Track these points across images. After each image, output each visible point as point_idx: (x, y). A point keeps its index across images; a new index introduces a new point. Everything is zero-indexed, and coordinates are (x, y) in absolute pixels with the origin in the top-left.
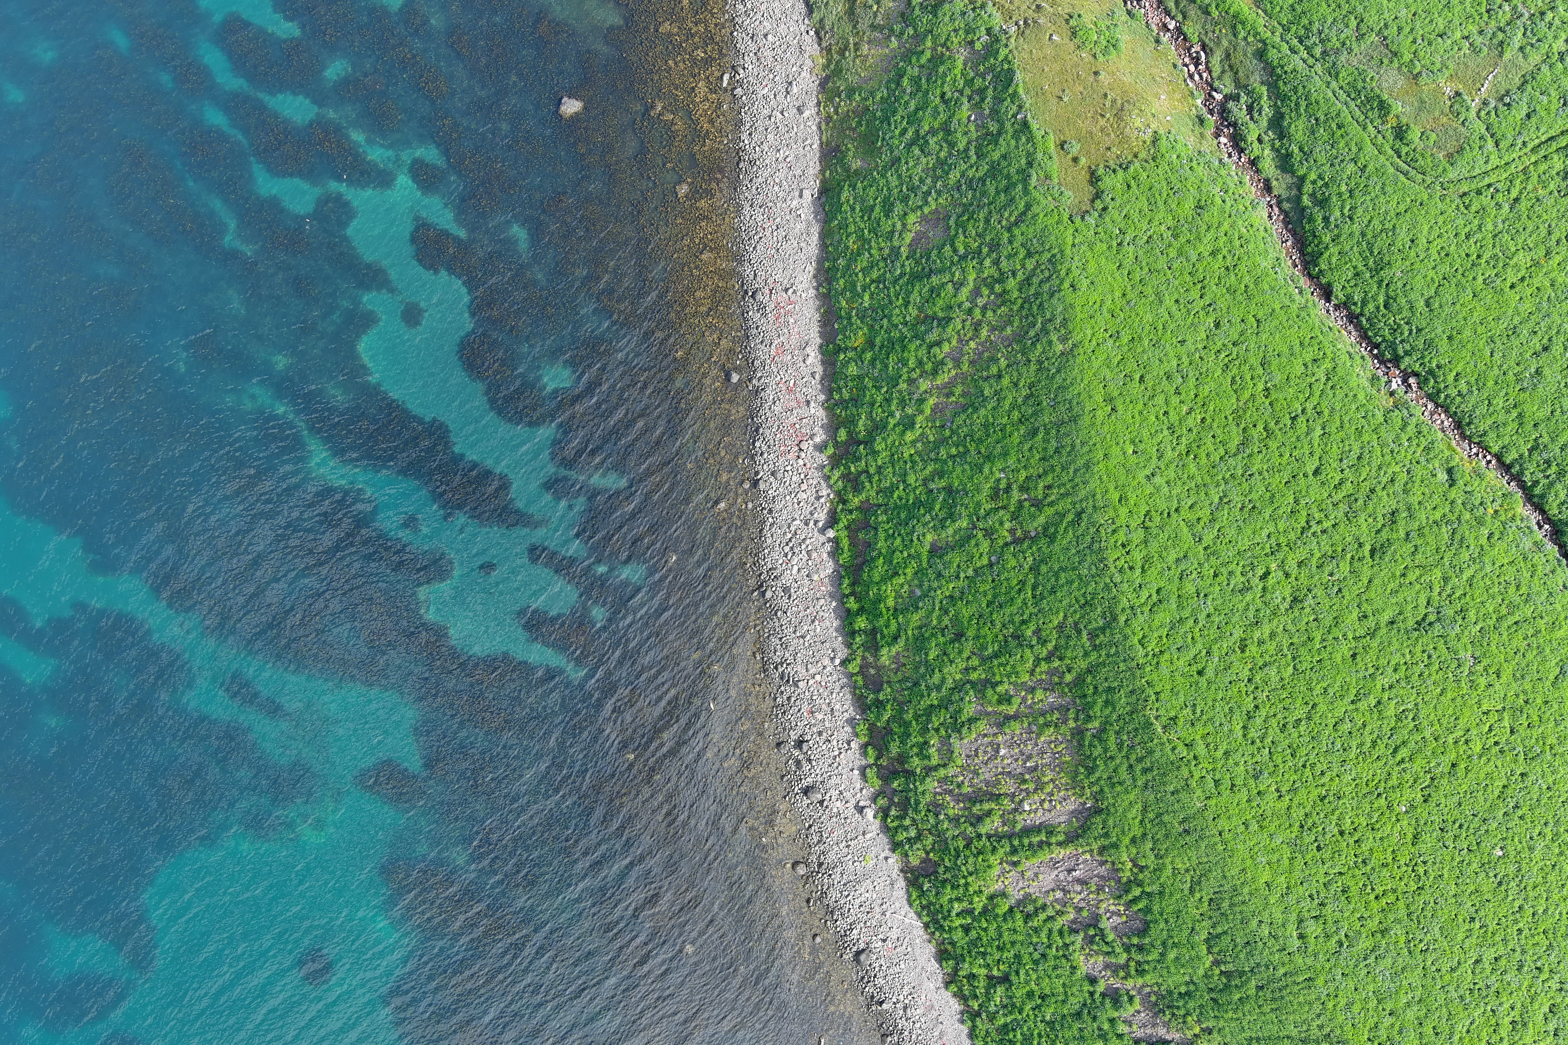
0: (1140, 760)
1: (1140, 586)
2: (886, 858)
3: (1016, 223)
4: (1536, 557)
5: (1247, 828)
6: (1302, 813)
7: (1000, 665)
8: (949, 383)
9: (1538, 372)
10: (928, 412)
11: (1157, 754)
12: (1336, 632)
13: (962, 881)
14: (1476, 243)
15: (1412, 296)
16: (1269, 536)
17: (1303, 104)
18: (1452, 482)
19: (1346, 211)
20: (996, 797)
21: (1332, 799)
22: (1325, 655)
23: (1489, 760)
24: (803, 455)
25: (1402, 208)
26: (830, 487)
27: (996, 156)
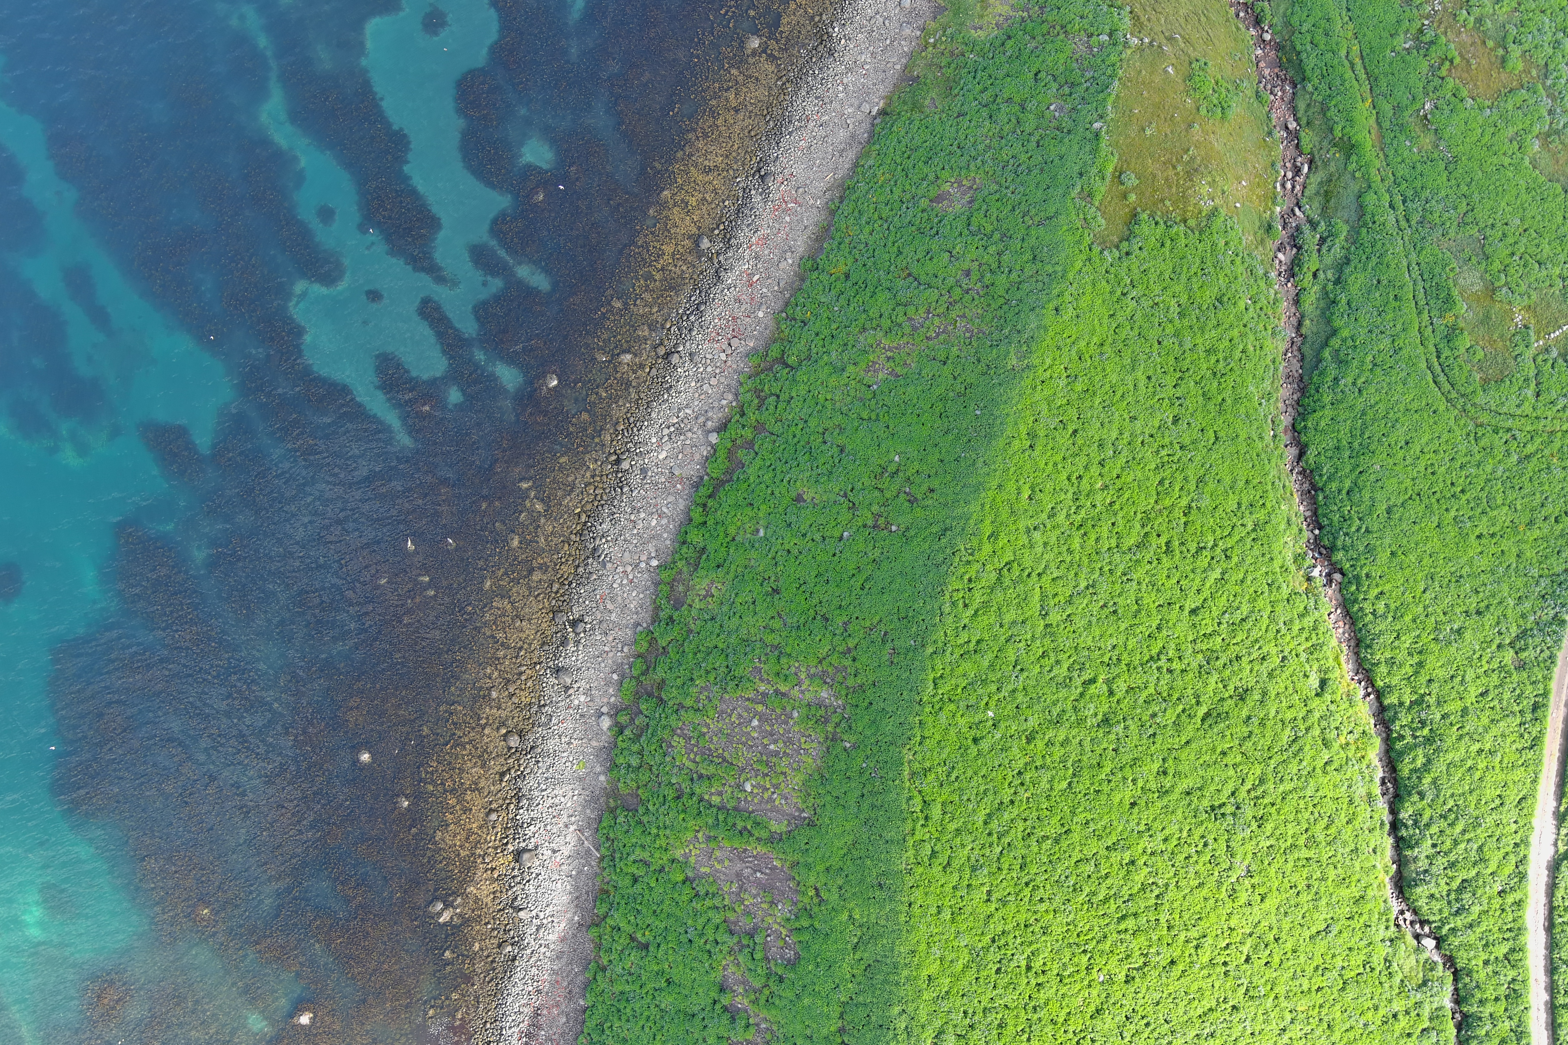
0: (874, 794)
1: (964, 627)
2: (599, 774)
3: (1038, 225)
4: (1363, 807)
5: (939, 913)
6: (1000, 929)
9: (1459, 632)
10: (863, 366)
11: (893, 796)
12: (1127, 773)
14: (1467, 477)
16: (1114, 647)
17: (1374, 260)
18: (1320, 692)
19: (1359, 382)
20: (727, 765)
21: (1037, 930)
23: (1210, 975)
24: (729, 351)
25: (1415, 405)
26: (738, 394)
27: (1055, 152)
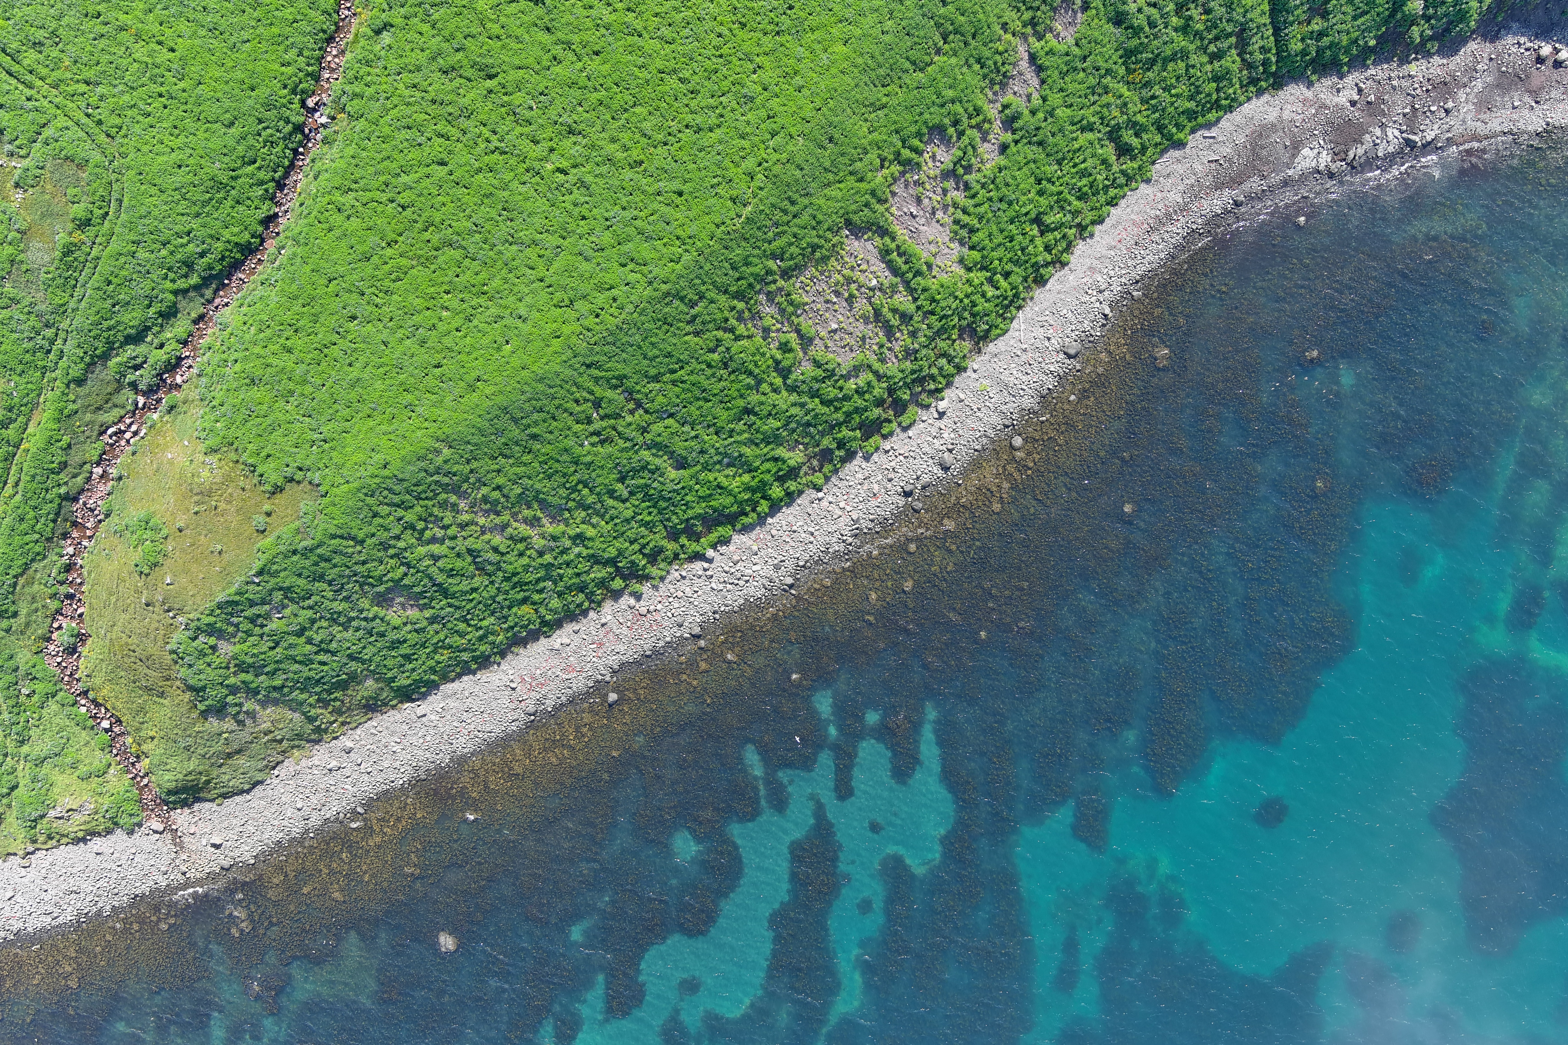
0: (785, 212)
1: (627, 284)
2: (975, 371)
3: (353, 539)
5: (803, 87)
6: (765, 40)
7: (756, 365)
8: (526, 524)
10: (562, 527)
11: (773, 200)
12: (583, 81)
13: (966, 301)
14: (150, 104)
15: (232, 143)
16: (524, 183)
17: (106, 324)
18: (387, 26)
19: (184, 240)
20: (877, 313)
21: (739, 16)
22: (609, 83)
24: (652, 608)
25: (154, 190)
26: (668, 572)
27: (302, 582)
